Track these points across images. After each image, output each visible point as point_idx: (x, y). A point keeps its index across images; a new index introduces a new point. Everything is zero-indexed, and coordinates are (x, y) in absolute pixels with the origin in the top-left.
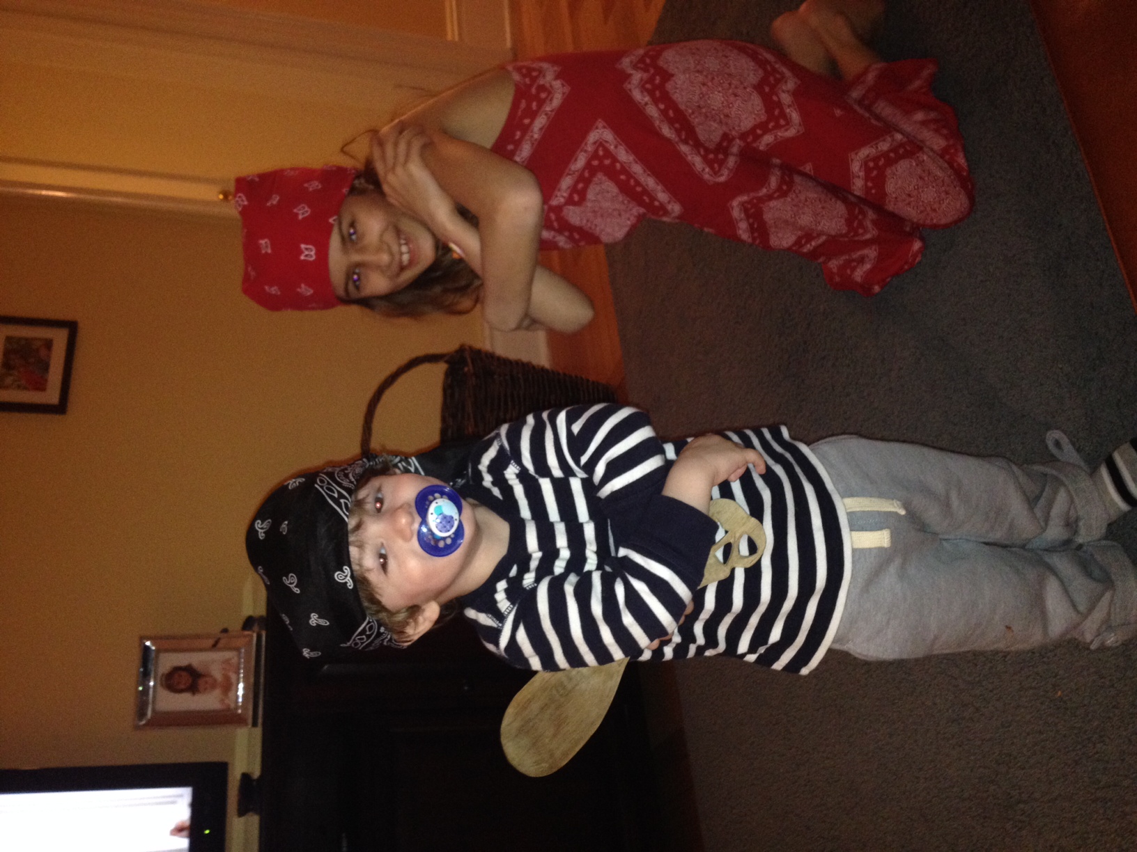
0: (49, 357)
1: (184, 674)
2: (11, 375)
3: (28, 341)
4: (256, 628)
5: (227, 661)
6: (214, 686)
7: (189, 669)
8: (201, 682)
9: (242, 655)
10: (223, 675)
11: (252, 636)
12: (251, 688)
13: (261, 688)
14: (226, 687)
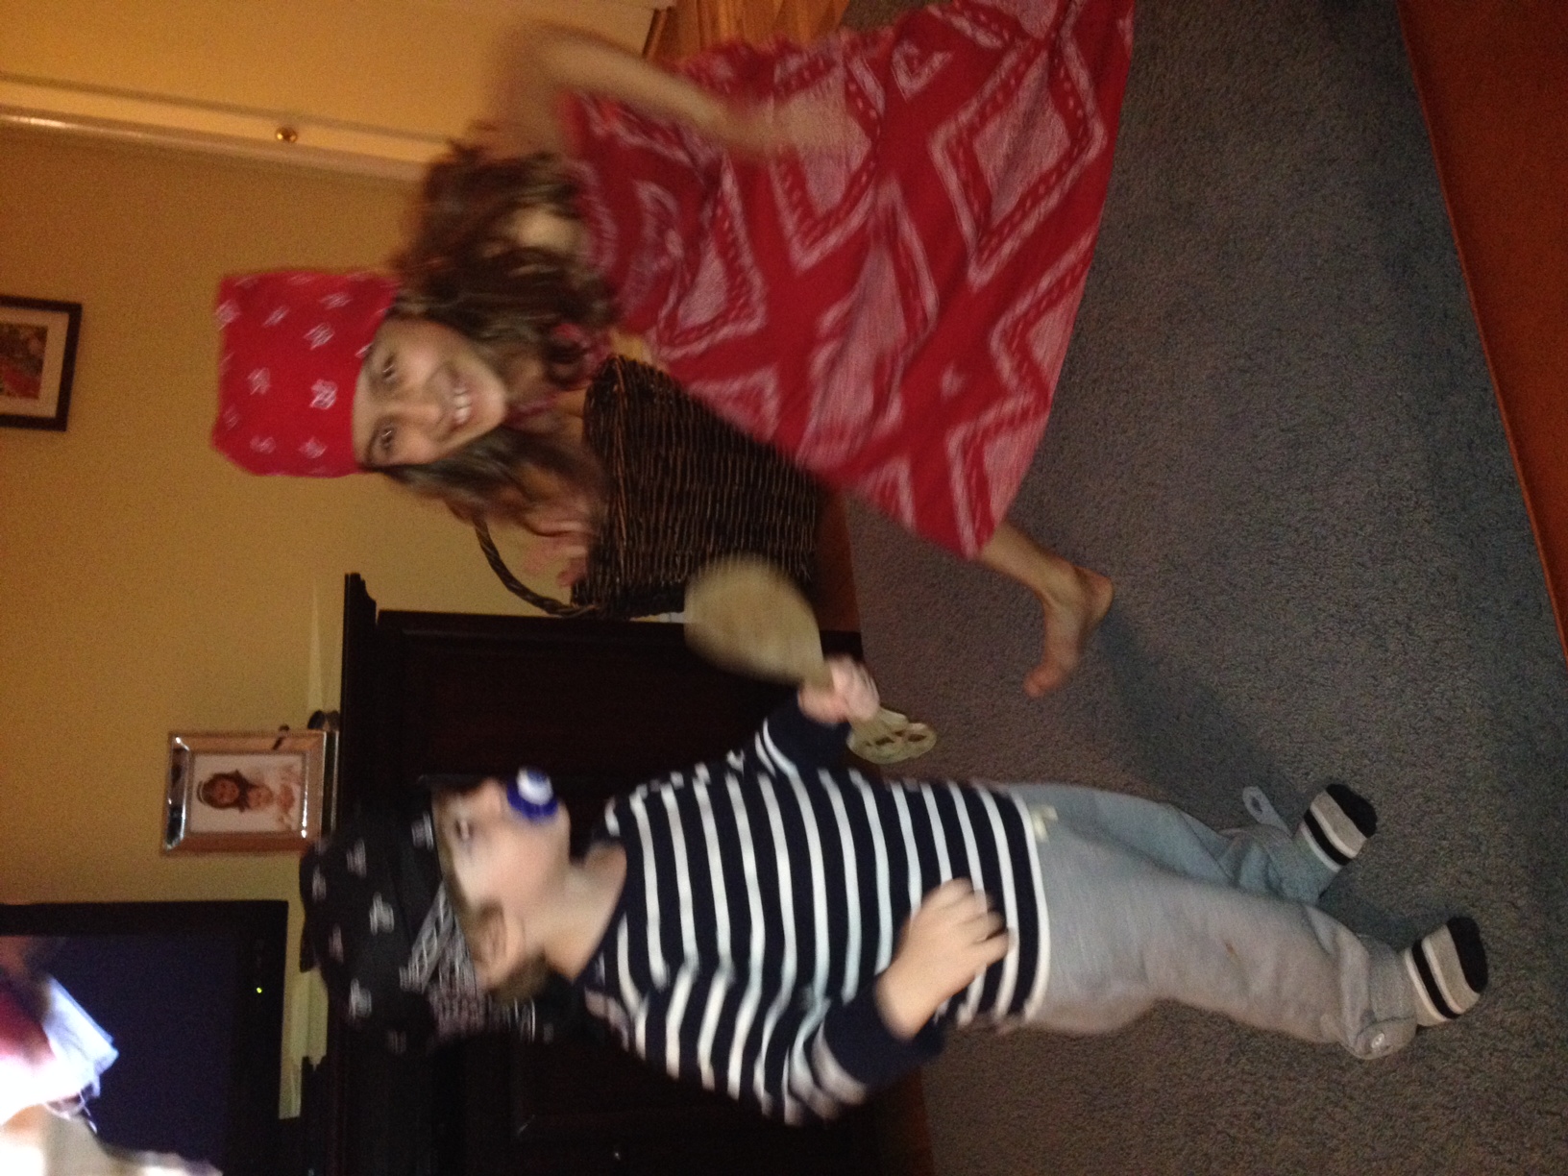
0: (42, 352)
1: (229, 784)
3: (14, 329)
4: (326, 726)
5: (288, 769)
6: (269, 798)
7: (236, 778)
8: (252, 794)
9: (308, 760)
10: (283, 786)
11: (323, 736)
12: (320, 804)
13: (334, 804)
14: (287, 803)
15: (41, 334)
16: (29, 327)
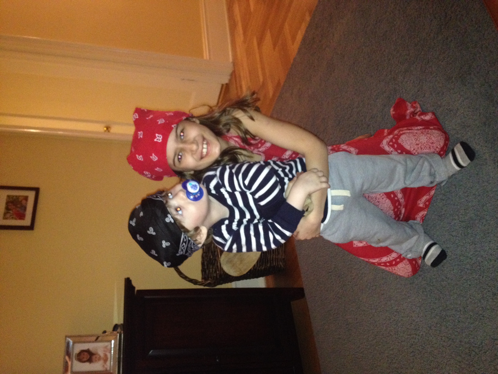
0: (26, 204)
1: (86, 353)
2: (10, 213)
3: (18, 197)
4: (119, 330)
5: (105, 347)
6: (99, 359)
7: (88, 351)
8: (94, 357)
10: (104, 353)
11: (117, 335)
12: (117, 360)
13: (122, 360)
14: (106, 360)
15: (26, 198)
16: (23, 196)
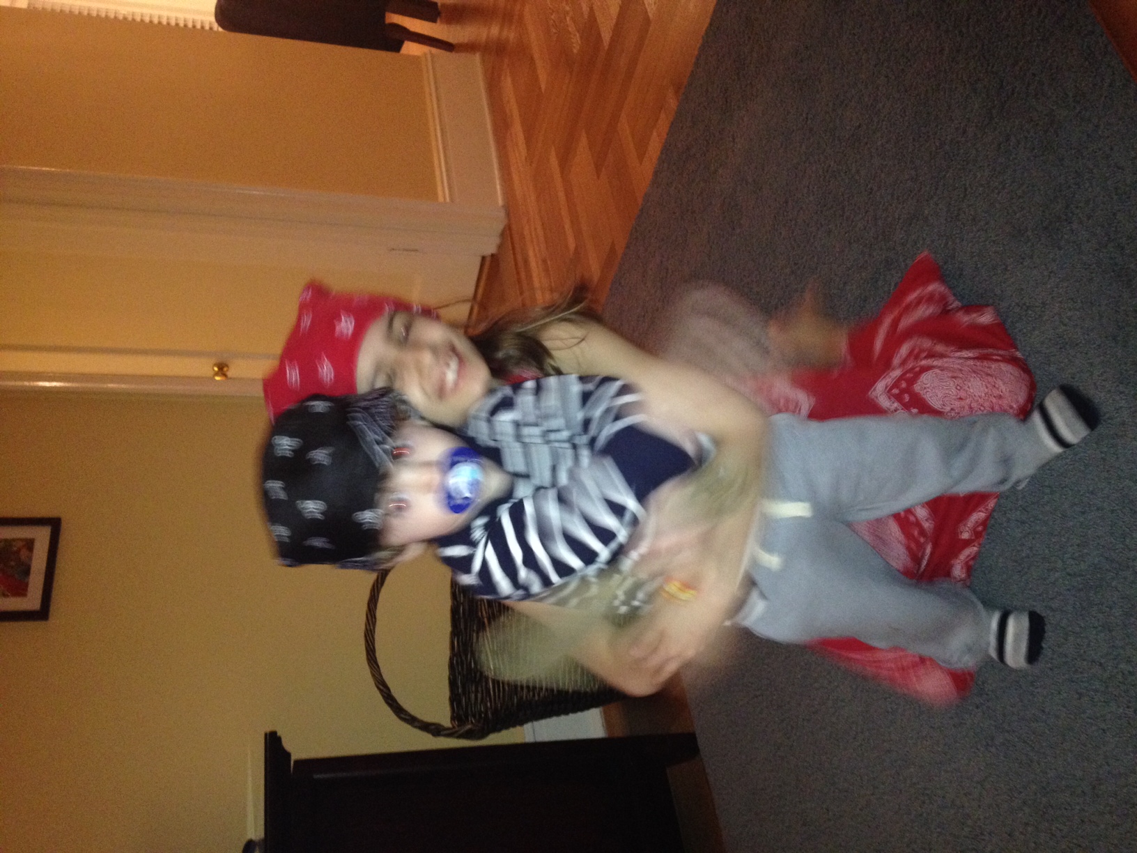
0: (30, 558)
3: (9, 542)
15: (29, 544)
16: (21, 540)
